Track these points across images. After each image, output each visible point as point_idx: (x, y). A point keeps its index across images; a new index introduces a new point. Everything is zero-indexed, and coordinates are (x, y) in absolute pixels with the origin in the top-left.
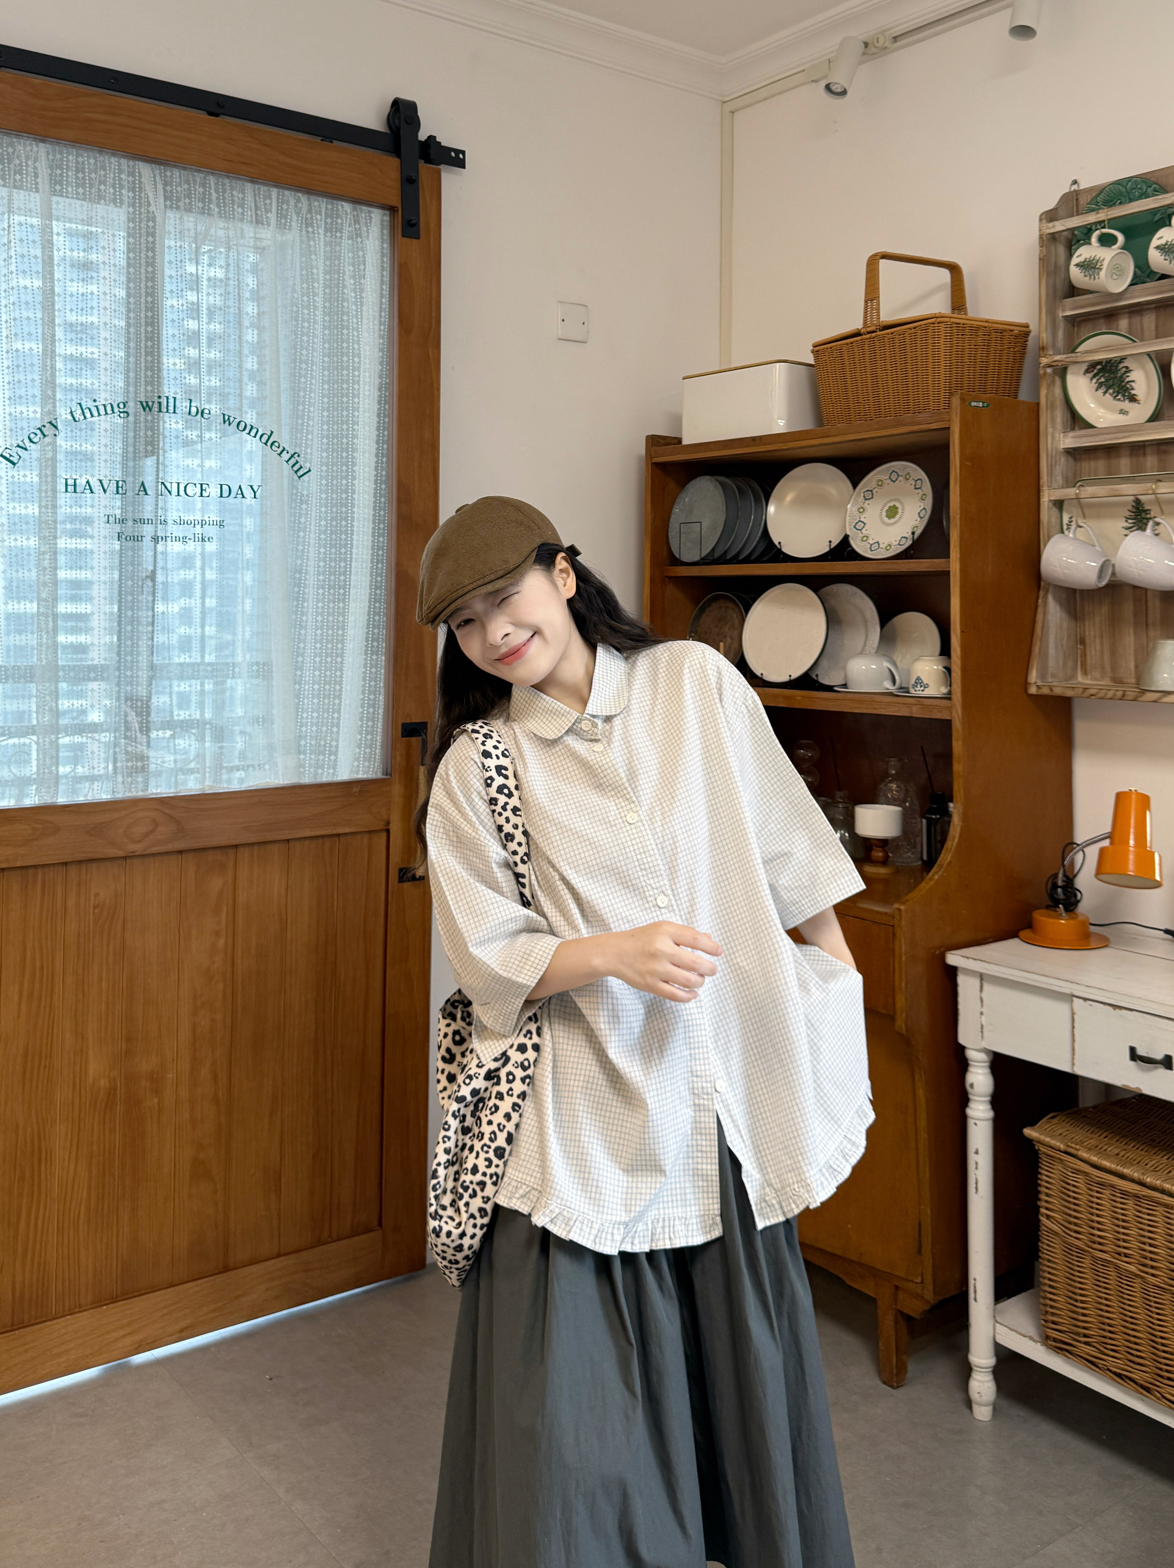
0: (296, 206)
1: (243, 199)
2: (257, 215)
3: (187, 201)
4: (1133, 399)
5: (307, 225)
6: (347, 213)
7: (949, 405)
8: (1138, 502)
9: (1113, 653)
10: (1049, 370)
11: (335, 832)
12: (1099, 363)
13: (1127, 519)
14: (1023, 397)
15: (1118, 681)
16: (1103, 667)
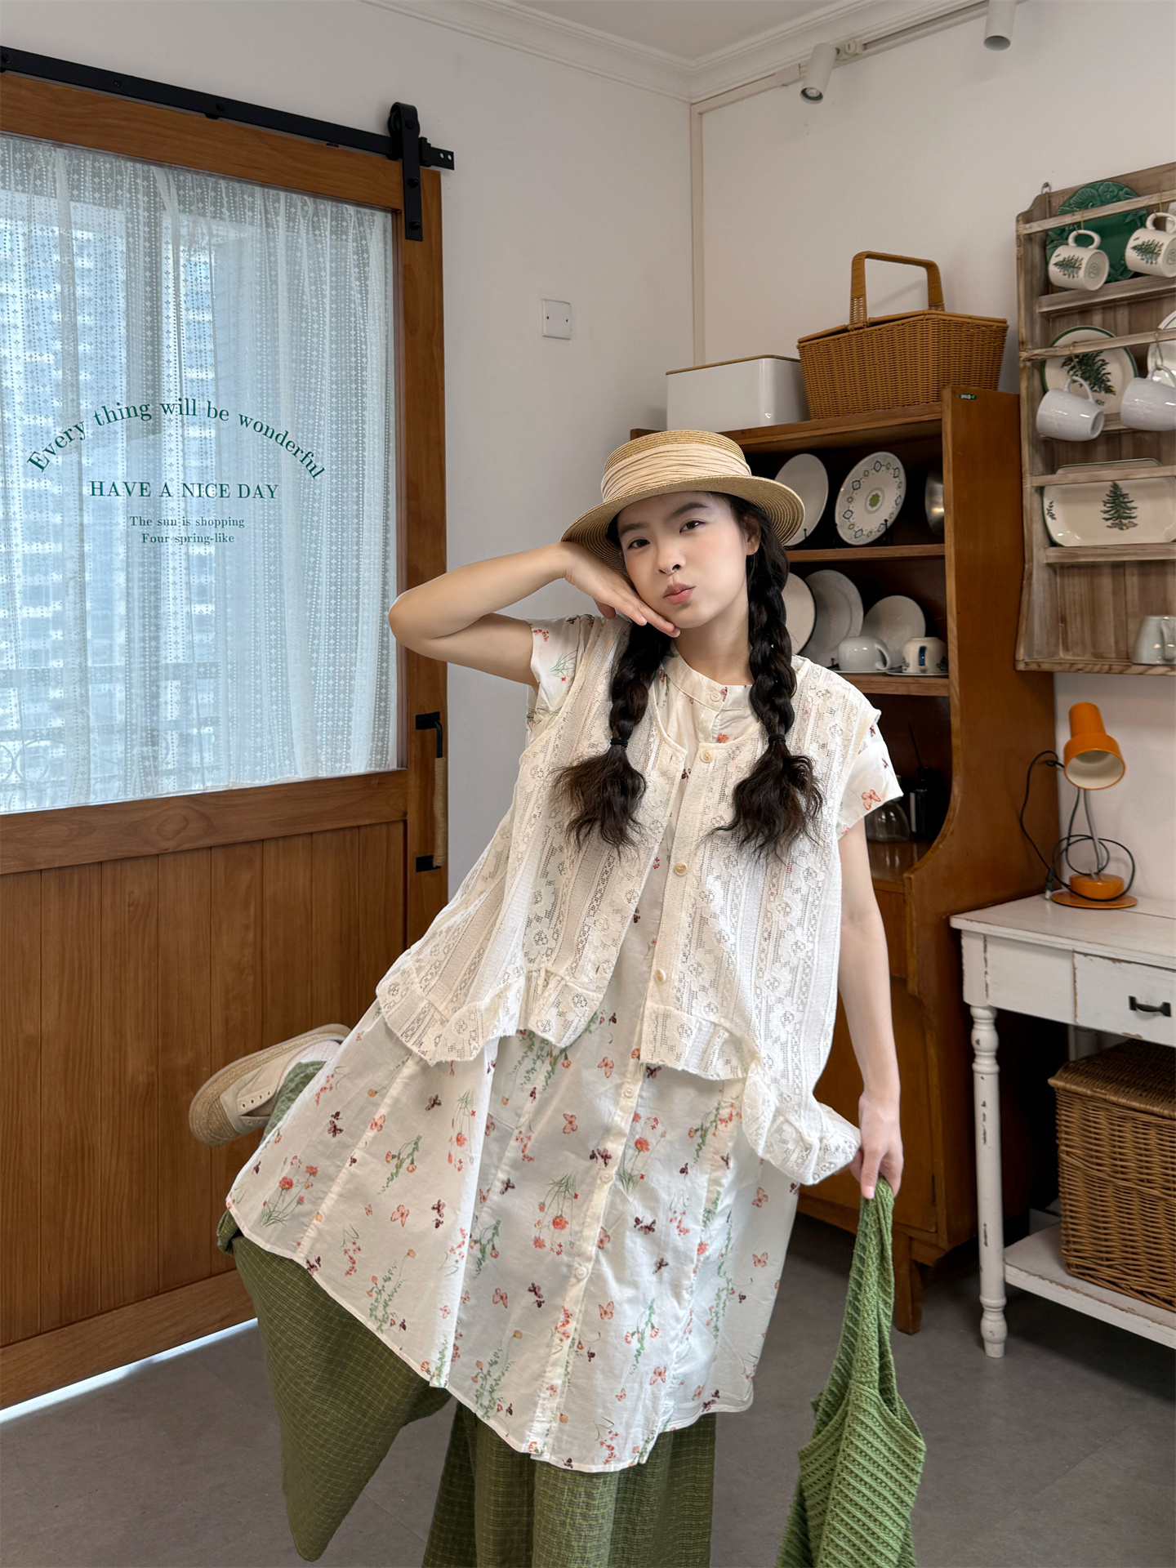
0: (303, 209)
1: (253, 202)
2: (267, 218)
3: (201, 205)
4: (1109, 390)
5: (313, 227)
6: (351, 217)
7: (939, 398)
8: (1115, 486)
9: (1094, 629)
10: (1028, 364)
11: (355, 824)
12: (1077, 356)
13: (1105, 503)
14: (1002, 387)
15: (1099, 656)
16: (1083, 644)
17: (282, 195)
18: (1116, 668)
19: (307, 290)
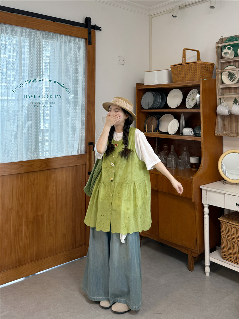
0: (67, 39)
1: (58, 38)
2: (60, 41)
3: (47, 38)
5: (69, 42)
6: (77, 40)
8: (235, 98)
9: (231, 127)
10: (218, 73)
11: (76, 165)
13: (233, 102)
14: (213, 78)
15: (232, 133)
16: (229, 130)
17: (63, 36)
18: (235, 136)
19: (68, 55)
